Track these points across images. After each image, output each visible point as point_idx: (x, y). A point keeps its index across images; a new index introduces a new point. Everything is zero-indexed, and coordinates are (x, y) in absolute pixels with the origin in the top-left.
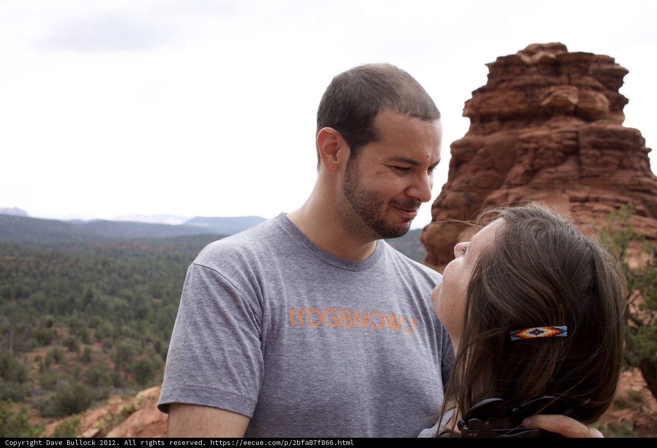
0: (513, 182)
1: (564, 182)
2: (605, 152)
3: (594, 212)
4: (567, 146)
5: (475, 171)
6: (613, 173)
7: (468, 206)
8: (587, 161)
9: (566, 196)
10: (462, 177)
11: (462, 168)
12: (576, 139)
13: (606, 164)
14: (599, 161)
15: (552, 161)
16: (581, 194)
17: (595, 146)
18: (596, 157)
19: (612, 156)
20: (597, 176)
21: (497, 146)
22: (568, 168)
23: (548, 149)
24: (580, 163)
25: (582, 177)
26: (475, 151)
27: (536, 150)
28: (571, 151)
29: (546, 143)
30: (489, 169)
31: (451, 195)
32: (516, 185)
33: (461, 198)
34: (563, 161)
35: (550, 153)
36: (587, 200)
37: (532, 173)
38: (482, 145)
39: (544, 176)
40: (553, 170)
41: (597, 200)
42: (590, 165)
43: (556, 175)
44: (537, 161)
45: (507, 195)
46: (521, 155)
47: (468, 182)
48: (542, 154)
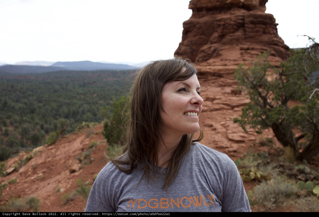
0: (213, 41)
1: (238, 41)
2: (257, 26)
3: (251, 55)
4: (239, 23)
5: (195, 36)
6: (260, 36)
7: (192, 53)
8: (248, 30)
9: (238, 48)
10: (189, 39)
11: (189, 35)
12: (243, 20)
13: (257, 32)
14: (254, 30)
15: (232, 30)
16: (245, 46)
17: (252, 23)
18: (252, 28)
19: (260, 28)
20: (253, 37)
21: (205, 23)
22: (239, 33)
23: (230, 24)
24: (245, 31)
25: (246, 38)
26: (195, 26)
27: (224, 25)
28: (241, 25)
29: (229, 21)
30: (201, 35)
31: (183, 48)
32: (215, 43)
33: (188, 49)
34: (237, 30)
35: (231, 26)
36: (248, 49)
37: (222, 36)
38: (198, 23)
39: (228, 38)
40: (232, 35)
41: (253, 49)
42: (249, 32)
43: (233, 37)
44: (225, 31)
45: (210, 47)
46: (217, 28)
47: (191, 42)
48: (227, 27)
